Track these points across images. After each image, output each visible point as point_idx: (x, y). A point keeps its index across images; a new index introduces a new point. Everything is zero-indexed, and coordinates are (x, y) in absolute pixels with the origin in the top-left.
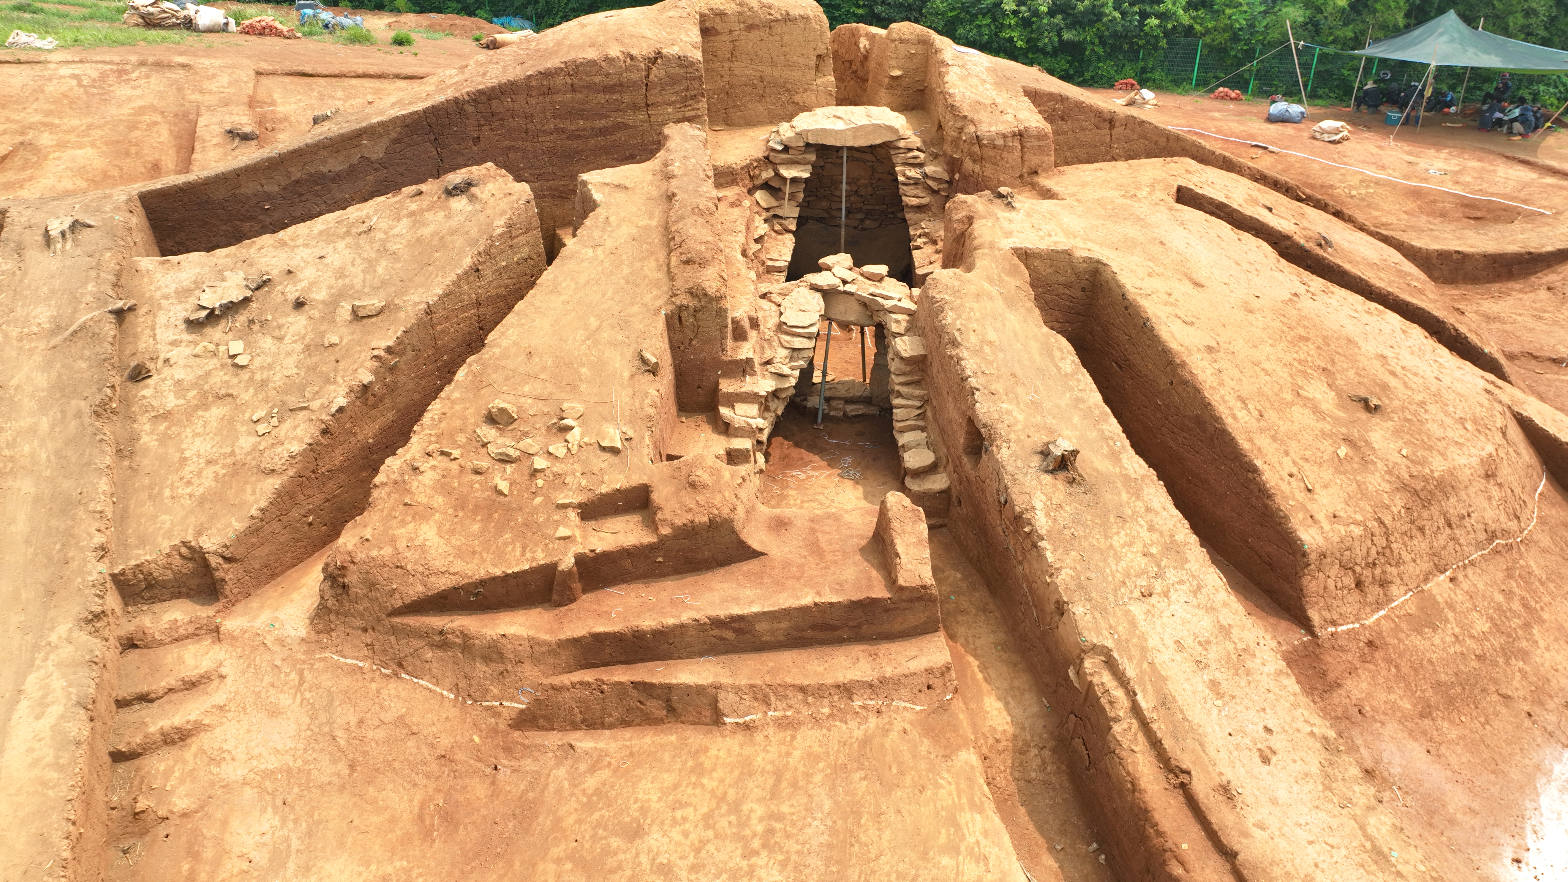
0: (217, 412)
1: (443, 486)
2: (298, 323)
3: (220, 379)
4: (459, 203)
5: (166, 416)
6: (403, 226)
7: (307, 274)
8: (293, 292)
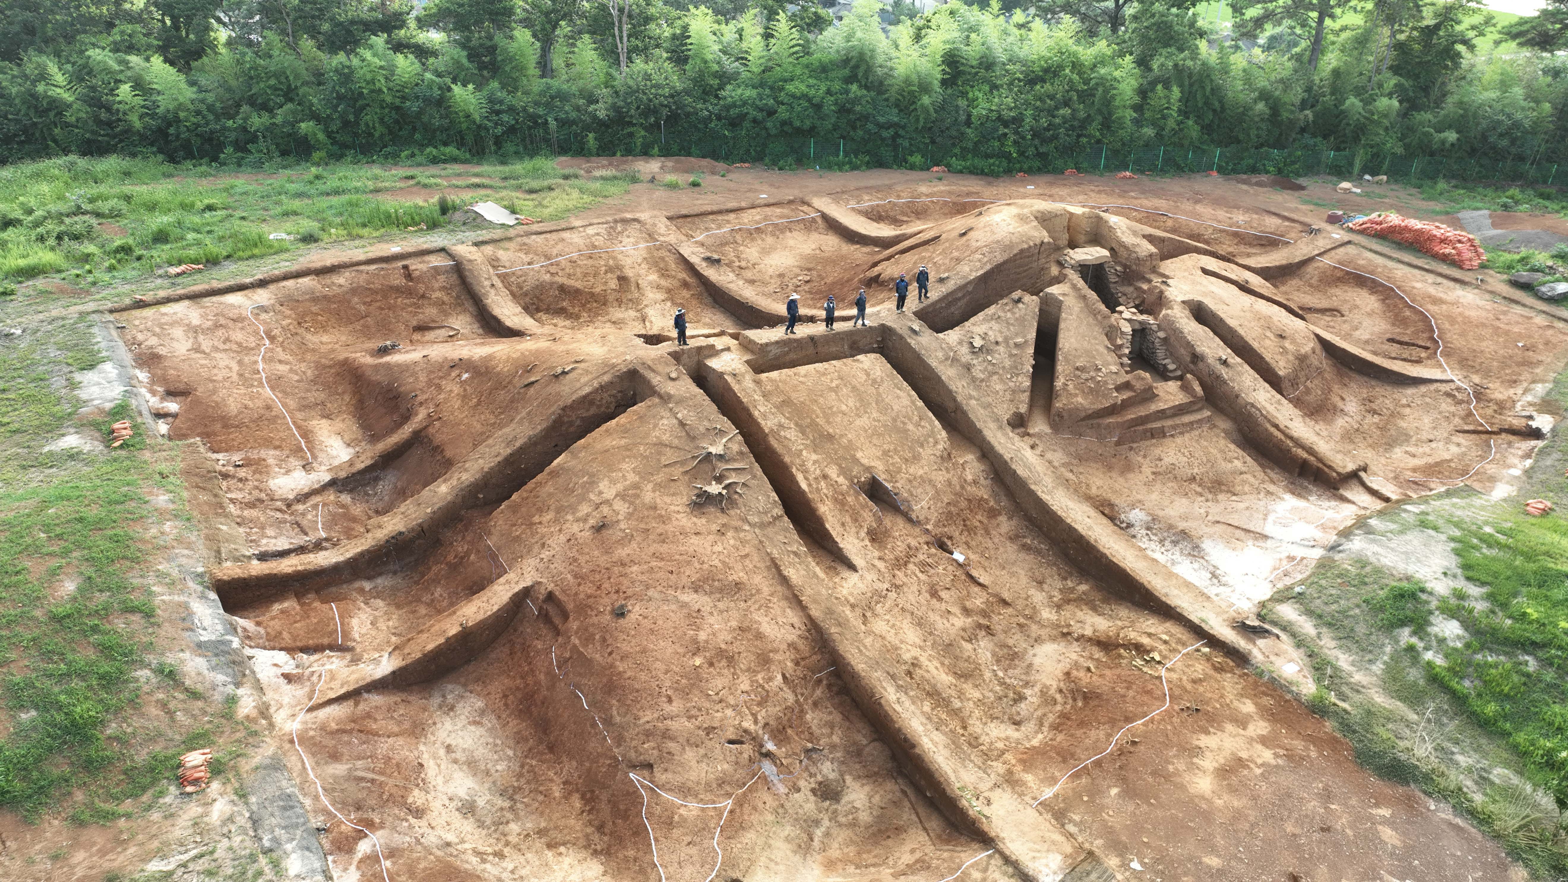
0: (995, 377)
1: (1075, 388)
2: (1001, 349)
3: (990, 368)
4: (1020, 305)
5: (982, 381)
6: (1009, 315)
7: (990, 333)
8: (992, 338)
